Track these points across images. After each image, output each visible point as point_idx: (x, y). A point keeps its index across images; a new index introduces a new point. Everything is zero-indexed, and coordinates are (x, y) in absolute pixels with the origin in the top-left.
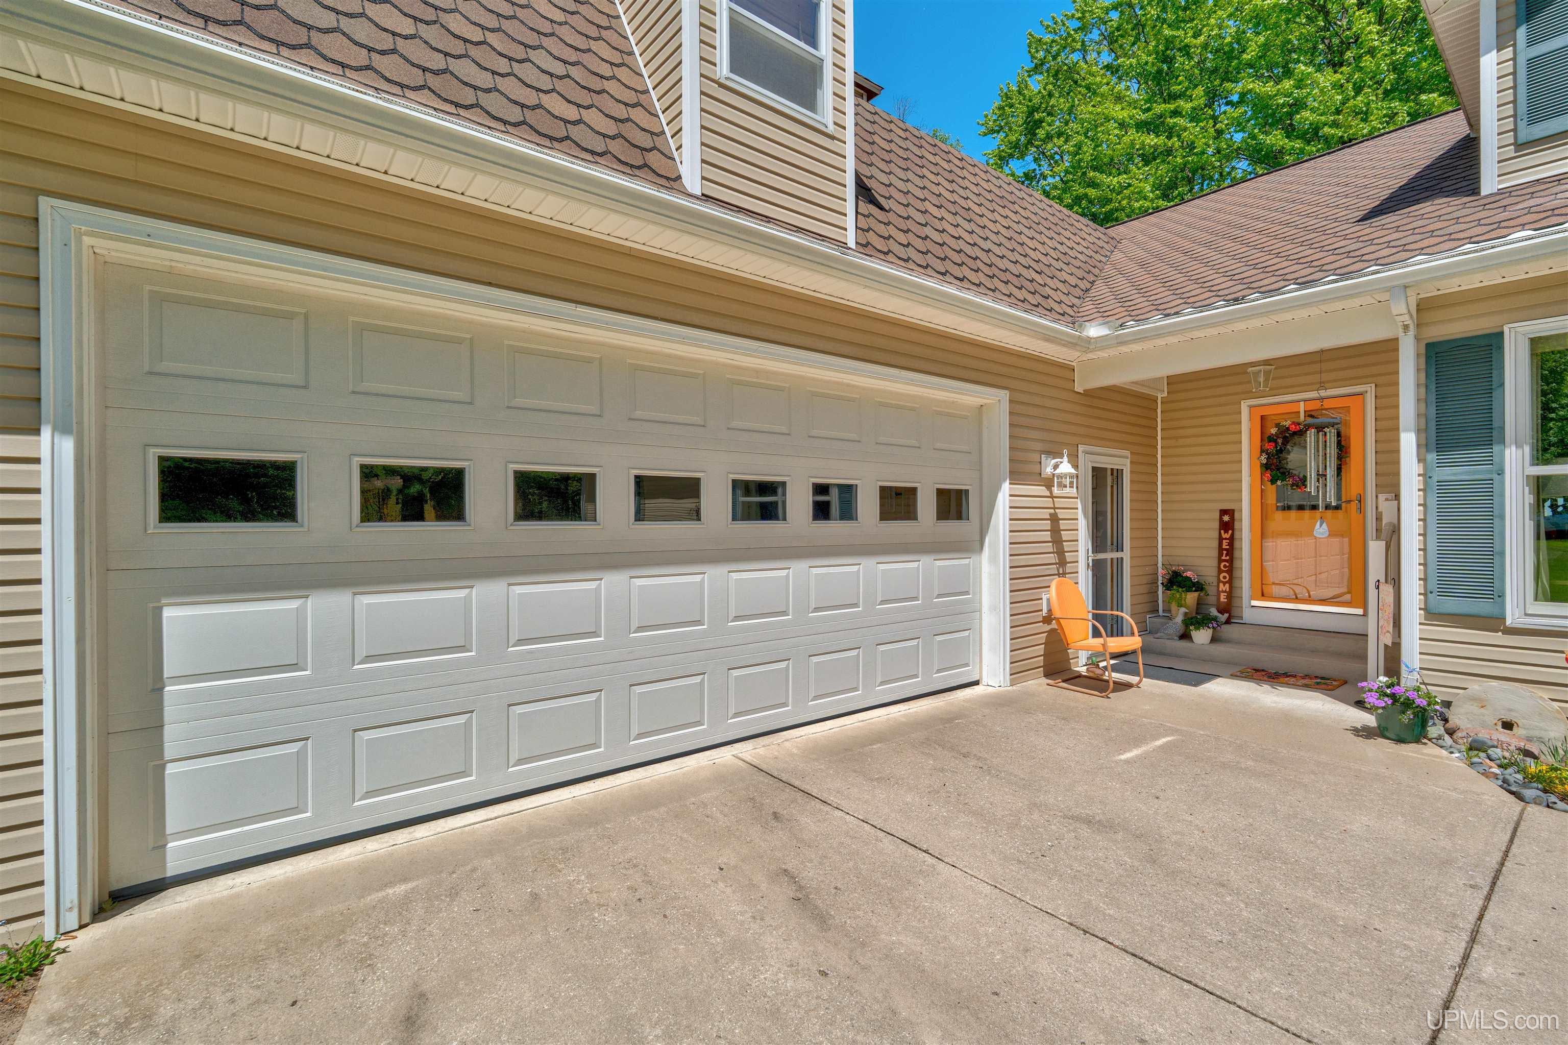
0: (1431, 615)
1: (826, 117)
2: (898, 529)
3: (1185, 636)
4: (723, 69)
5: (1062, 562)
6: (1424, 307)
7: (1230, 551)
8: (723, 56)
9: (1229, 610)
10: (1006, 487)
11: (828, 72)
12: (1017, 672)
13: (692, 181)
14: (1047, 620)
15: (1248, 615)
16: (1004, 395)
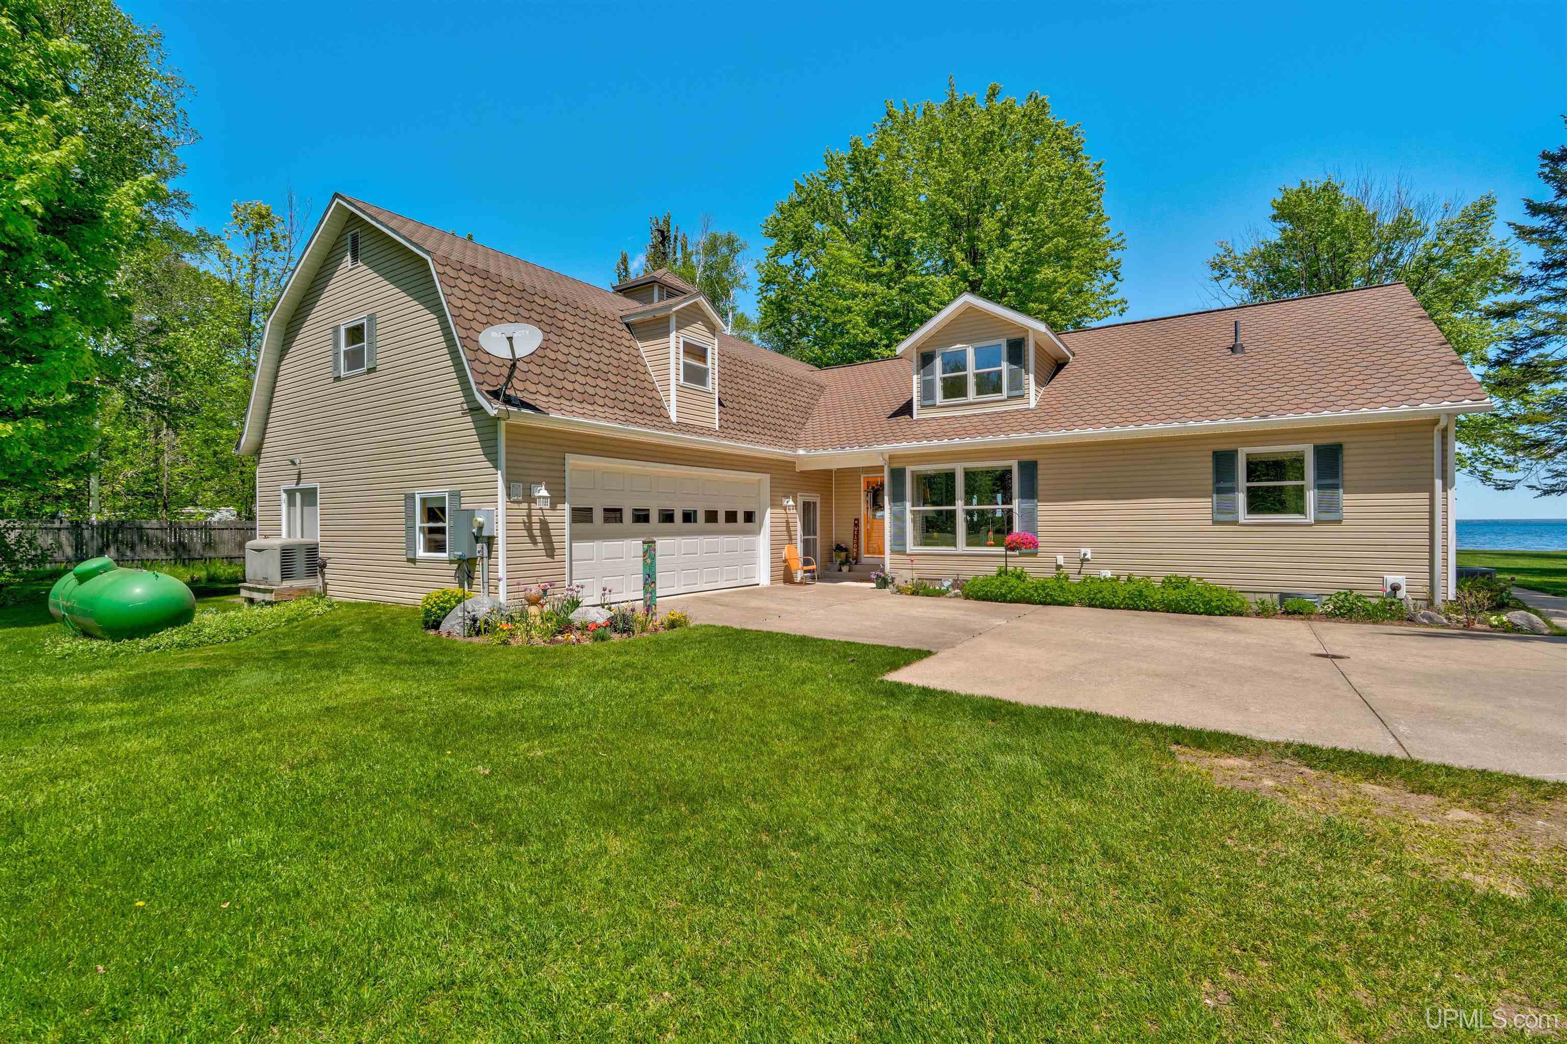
0: (893, 552)
1: (709, 388)
2: (731, 525)
3: (840, 570)
4: (682, 381)
5: (791, 539)
6: (891, 457)
7: (858, 535)
8: (681, 378)
9: (857, 560)
10: (769, 510)
11: (710, 371)
12: (773, 579)
13: (674, 419)
14: (785, 561)
15: (863, 561)
16: (768, 476)
